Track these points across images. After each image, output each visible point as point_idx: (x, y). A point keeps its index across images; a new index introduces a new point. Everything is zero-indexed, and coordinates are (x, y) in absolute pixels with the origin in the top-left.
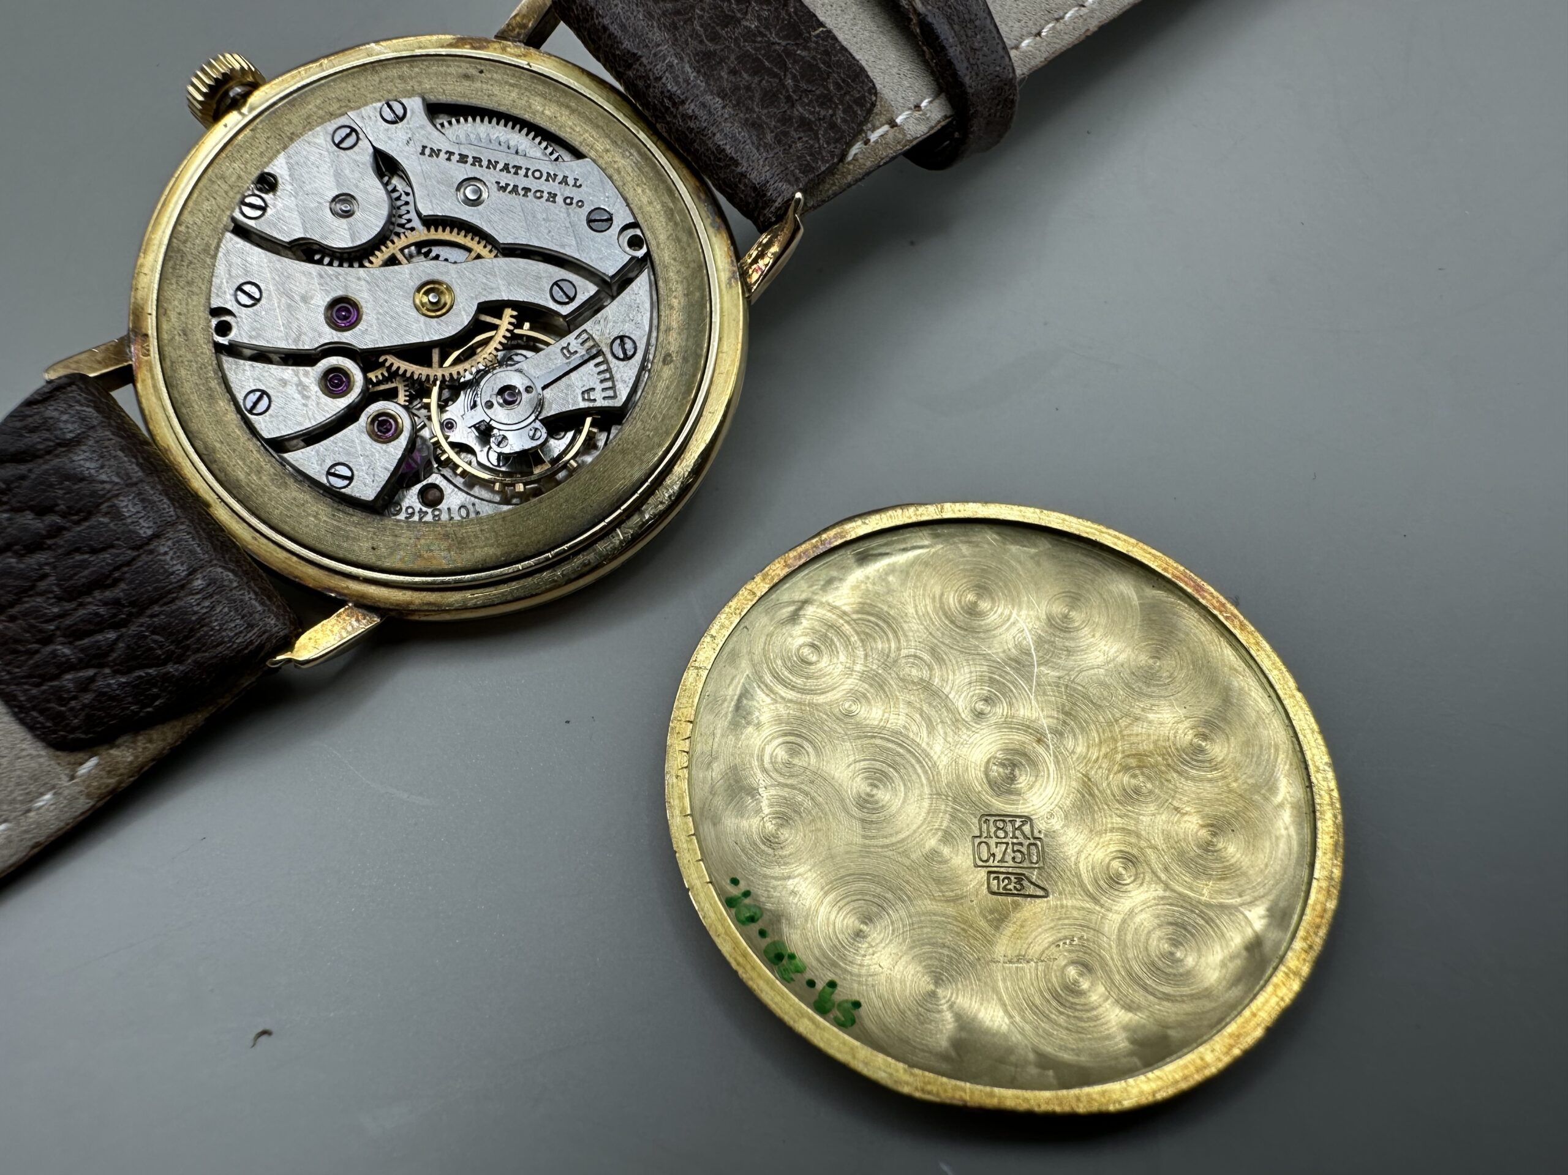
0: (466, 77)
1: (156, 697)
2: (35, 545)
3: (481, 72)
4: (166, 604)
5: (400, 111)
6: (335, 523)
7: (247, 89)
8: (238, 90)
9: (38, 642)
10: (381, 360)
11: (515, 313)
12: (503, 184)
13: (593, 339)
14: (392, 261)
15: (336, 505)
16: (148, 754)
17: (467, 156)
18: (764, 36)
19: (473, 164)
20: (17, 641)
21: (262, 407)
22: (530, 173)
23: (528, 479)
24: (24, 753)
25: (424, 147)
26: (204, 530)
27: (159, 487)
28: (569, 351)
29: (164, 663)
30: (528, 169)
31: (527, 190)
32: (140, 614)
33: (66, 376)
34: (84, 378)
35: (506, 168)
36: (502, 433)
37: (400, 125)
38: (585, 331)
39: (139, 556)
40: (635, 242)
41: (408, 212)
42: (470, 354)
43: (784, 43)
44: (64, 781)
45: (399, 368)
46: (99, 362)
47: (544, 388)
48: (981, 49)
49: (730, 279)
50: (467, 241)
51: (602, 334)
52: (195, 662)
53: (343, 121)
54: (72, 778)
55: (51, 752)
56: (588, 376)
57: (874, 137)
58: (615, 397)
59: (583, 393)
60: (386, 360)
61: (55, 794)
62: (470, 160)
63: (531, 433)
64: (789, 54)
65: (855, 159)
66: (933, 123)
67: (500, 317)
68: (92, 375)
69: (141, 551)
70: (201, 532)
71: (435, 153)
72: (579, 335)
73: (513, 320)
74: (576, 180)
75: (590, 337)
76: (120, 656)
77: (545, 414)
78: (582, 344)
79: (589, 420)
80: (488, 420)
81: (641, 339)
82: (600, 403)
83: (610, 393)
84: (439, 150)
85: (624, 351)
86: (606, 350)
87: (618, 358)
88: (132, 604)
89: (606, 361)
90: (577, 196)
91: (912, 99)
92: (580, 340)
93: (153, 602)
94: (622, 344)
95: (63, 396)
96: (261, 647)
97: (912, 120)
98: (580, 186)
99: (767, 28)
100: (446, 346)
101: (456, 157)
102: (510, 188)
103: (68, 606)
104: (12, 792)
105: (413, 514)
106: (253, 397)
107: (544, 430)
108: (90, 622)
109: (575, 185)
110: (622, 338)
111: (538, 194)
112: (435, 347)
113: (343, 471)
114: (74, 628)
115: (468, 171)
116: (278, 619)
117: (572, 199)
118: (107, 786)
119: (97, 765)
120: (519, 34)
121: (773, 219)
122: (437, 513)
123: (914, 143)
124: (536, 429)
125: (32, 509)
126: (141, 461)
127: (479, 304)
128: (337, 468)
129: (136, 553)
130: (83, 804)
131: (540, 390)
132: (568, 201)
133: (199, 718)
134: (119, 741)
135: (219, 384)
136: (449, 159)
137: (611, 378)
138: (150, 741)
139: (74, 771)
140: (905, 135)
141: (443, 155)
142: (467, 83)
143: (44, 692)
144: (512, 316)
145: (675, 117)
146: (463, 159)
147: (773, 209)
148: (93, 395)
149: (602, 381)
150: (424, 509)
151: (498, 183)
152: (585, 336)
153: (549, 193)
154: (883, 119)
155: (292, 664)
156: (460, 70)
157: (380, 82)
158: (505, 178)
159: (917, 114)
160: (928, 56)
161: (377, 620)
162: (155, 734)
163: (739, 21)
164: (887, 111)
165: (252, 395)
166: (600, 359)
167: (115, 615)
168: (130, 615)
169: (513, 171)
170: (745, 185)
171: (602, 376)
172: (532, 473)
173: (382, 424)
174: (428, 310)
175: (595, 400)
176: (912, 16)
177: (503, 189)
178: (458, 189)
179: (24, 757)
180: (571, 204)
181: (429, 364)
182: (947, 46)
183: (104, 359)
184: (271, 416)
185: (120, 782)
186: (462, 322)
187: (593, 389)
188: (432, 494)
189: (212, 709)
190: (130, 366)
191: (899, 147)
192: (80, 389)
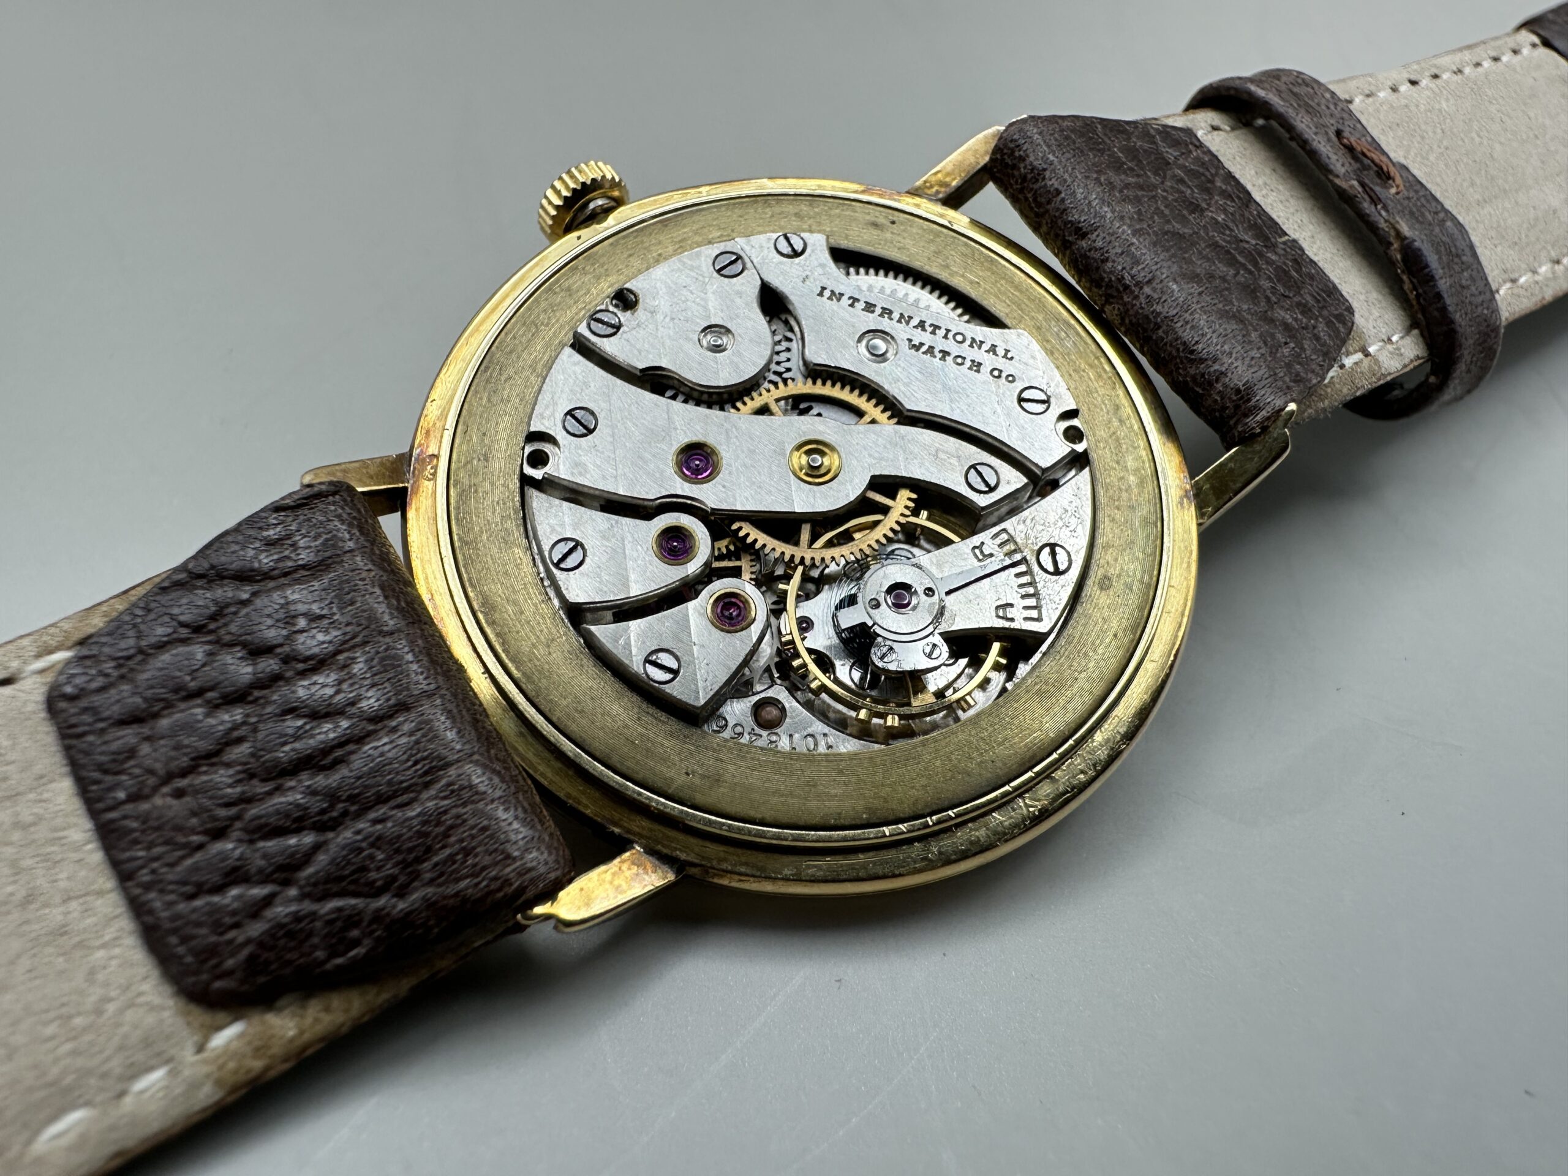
0: (875, 225)
1: (356, 943)
2: (237, 697)
3: (893, 223)
4: (399, 806)
5: (799, 247)
6: (640, 729)
7: (613, 204)
8: (600, 202)
9: (206, 832)
10: (735, 527)
11: (914, 496)
12: (916, 342)
13: (1016, 543)
14: (764, 410)
15: (644, 706)
16: (320, 1029)
17: (875, 306)
18: (1231, 230)
19: (881, 315)
20: (179, 829)
21: (570, 562)
22: (950, 335)
23: (905, 710)
24: (142, 999)
25: (823, 289)
26: (468, 710)
27: (420, 642)
28: (982, 552)
29: (378, 893)
30: (948, 331)
31: (945, 354)
32: (358, 815)
33: (331, 483)
34: (351, 490)
35: (921, 325)
36: (888, 643)
37: (797, 260)
38: (1004, 530)
39: (375, 731)
40: (1073, 435)
41: (788, 360)
42: (846, 538)
43: (1254, 242)
44: (188, 1055)
45: (756, 541)
46: (371, 477)
47: (948, 593)
48: (1468, 287)
49: (1181, 498)
50: (861, 402)
51: (1027, 538)
52: (425, 899)
53: (728, 246)
54: (200, 1048)
55: (181, 1003)
56: (1007, 586)
57: (1348, 362)
58: (1039, 619)
59: (997, 608)
60: (740, 528)
61: (170, 1072)
62: (878, 310)
63: (928, 650)
64: (1261, 254)
65: (1331, 382)
66: (1407, 361)
67: (893, 497)
68: (360, 489)
69: (379, 726)
70: (464, 712)
71: (836, 296)
72: (996, 535)
73: (911, 504)
74: (1007, 351)
75: (1011, 539)
76: (317, 872)
77: (944, 627)
78: (1001, 545)
79: (996, 647)
80: (870, 623)
81: (1077, 552)
82: (1019, 624)
83: (1034, 614)
84: (841, 295)
85: (1055, 563)
86: (1032, 560)
87: (1046, 571)
88: (351, 799)
89: (1029, 572)
90: (1008, 368)
91: (1384, 330)
92: (998, 541)
93: (381, 799)
94: (1053, 554)
95: (321, 506)
96: (522, 890)
97: (1385, 353)
98: (1012, 358)
99: (1233, 221)
100: (821, 522)
101: (860, 305)
102: (924, 348)
103: (262, 788)
104: (108, 1059)
105: (741, 734)
106: (563, 548)
107: (945, 648)
108: (287, 815)
109: (1005, 356)
110: (1053, 547)
111: (959, 360)
112: (806, 522)
113: (666, 659)
114: (263, 821)
115: (872, 321)
116: (550, 854)
117: (1001, 371)
118: (249, 1071)
119: (241, 1036)
120: (938, 192)
121: (1258, 430)
122: (774, 738)
123: (1389, 378)
124: (935, 645)
125: (244, 645)
126: (403, 604)
127: (873, 477)
128: (661, 655)
129: (371, 728)
130: (206, 1096)
131: (943, 595)
132: (996, 373)
133: (404, 986)
134: (281, 1003)
135: (517, 526)
136: (852, 305)
137: (1035, 595)
138: (327, 1009)
139: (206, 1038)
140: (1380, 367)
141: (845, 301)
142: (875, 232)
143: (194, 910)
144: (909, 499)
145: (1137, 297)
146: (869, 307)
147: (1258, 418)
148: (359, 511)
149: (1023, 597)
150: (758, 730)
151: (910, 340)
152: (1004, 536)
153: (973, 361)
154: (1356, 346)
155: (552, 922)
156: (868, 217)
157: (772, 216)
158: (919, 337)
159: (1390, 347)
160: (1407, 286)
161: (671, 877)
162: (337, 1001)
163: (1202, 210)
164: (1360, 337)
165: (563, 544)
166: (1022, 568)
167: (323, 812)
168: (345, 814)
169: (930, 329)
170: (1225, 386)
171: (1023, 591)
172: (909, 704)
173: (727, 606)
174: (807, 474)
175: (1012, 620)
176: (1392, 240)
177: (917, 348)
178: (860, 340)
179: (141, 1005)
180: (999, 377)
181: (796, 543)
182: (1437, 277)
183: (377, 475)
184: (581, 574)
185: (267, 1069)
186: (847, 496)
187: (1011, 605)
188: (772, 712)
189: (424, 974)
190: (406, 489)
191: (1374, 379)
192: (345, 500)
